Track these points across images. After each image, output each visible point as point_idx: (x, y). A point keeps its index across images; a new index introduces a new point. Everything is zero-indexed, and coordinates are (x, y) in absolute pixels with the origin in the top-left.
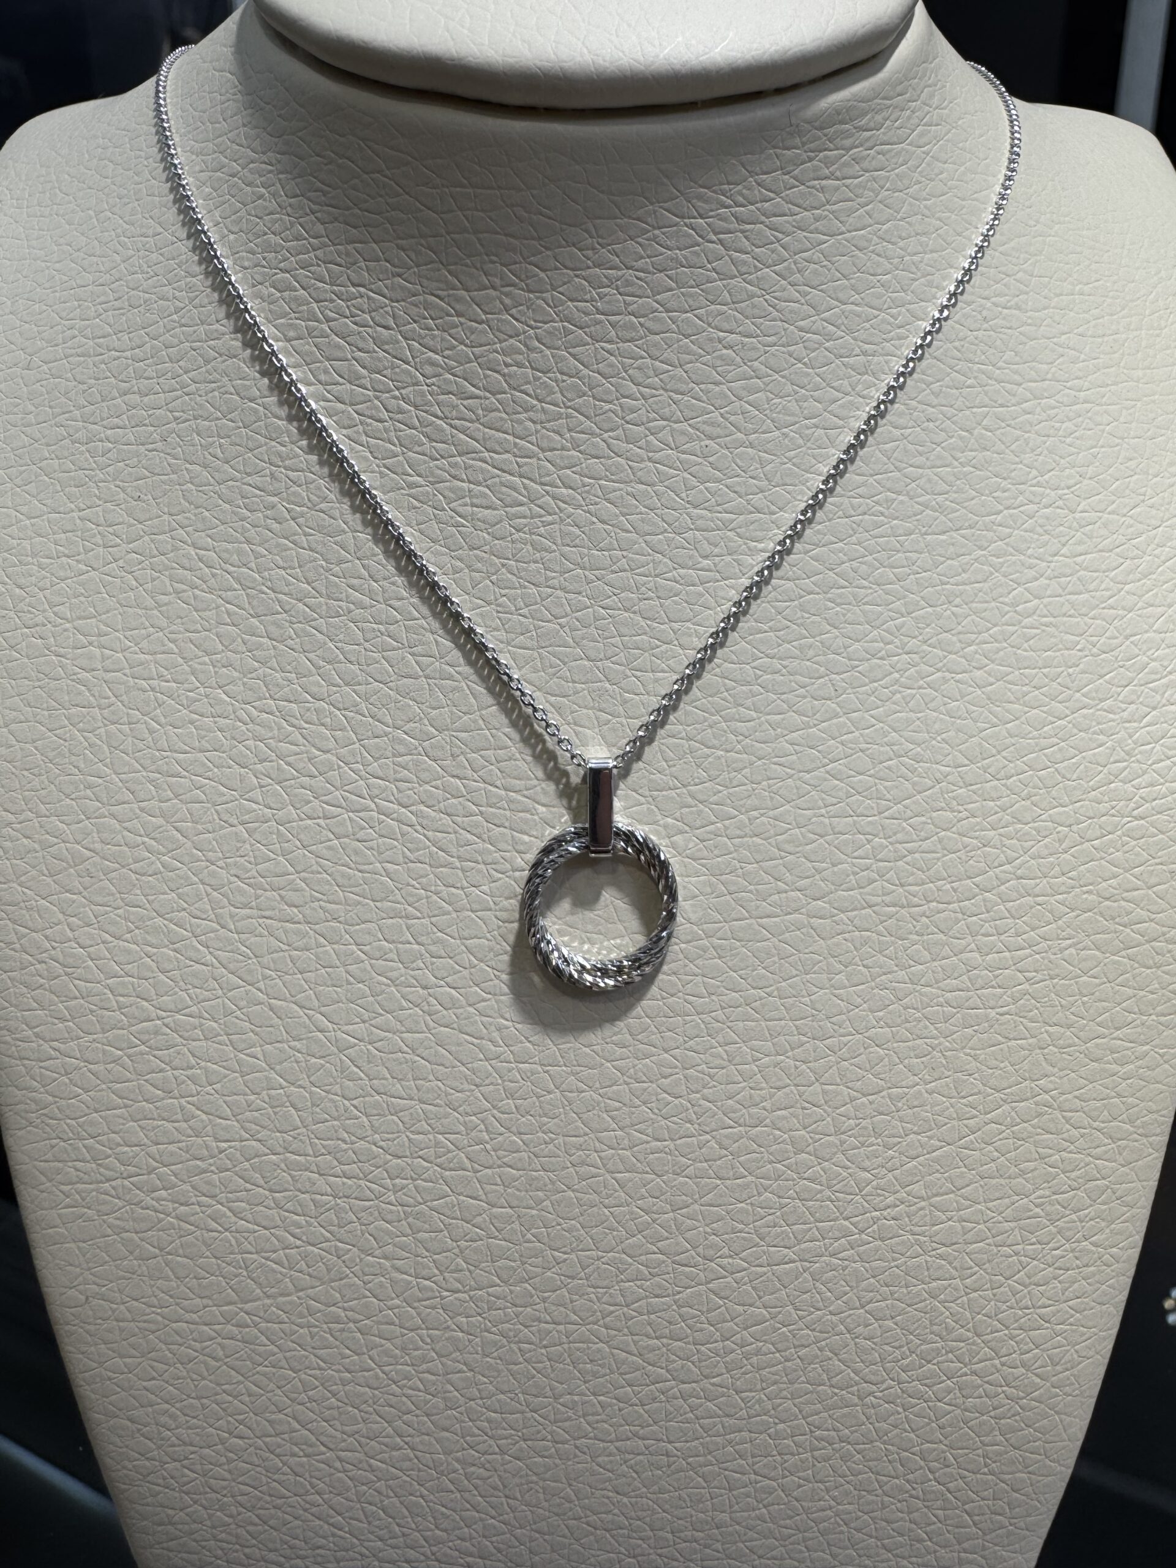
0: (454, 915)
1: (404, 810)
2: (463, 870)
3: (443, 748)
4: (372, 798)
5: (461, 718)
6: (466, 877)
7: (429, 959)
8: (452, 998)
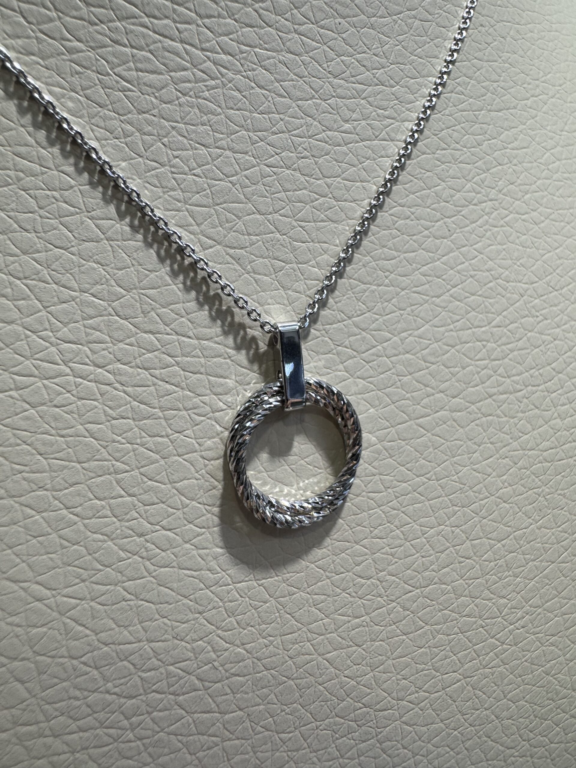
0: (162, 462)
1: (100, 370)
2: (166, 419)
3: (133, 306)
4: (65, 363)
5: (147, 276)
6: (169, 426)
7: (142, 509)
8: (168, 539)
